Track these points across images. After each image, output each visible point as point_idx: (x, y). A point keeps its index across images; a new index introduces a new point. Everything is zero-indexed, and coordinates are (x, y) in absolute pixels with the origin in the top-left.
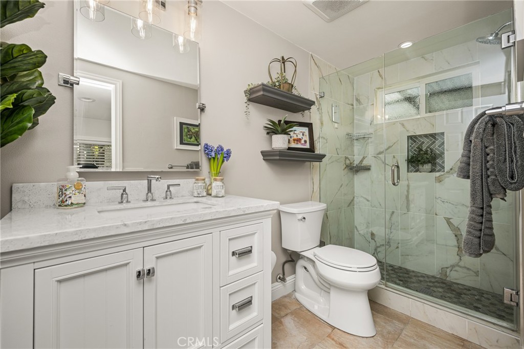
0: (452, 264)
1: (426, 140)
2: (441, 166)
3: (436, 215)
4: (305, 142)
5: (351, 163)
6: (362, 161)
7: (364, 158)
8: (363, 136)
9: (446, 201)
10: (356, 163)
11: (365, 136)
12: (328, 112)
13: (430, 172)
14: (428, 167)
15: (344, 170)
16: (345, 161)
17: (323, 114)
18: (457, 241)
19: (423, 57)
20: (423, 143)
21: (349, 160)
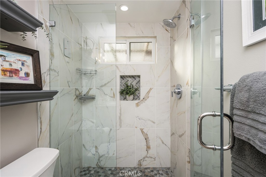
0: (144, 157)
1: (130, 79)
2: (137, 96)
3: (136, 128)
4: (27, 75)
5: (80, 94)
6: (88, 92)
7: (90, 89)
8: (90, 72)
9: (141, 118)
10: (84, 93)
11: (91, 72)
12: (60, 45)
13: (132, 100)
14: (132, 97)
15: (74, 100)
16: (76, 92)
17: (54, 45)
18: (146, 142)
19: (129, 24)
20: (128, 80)
21: (79, 91)
